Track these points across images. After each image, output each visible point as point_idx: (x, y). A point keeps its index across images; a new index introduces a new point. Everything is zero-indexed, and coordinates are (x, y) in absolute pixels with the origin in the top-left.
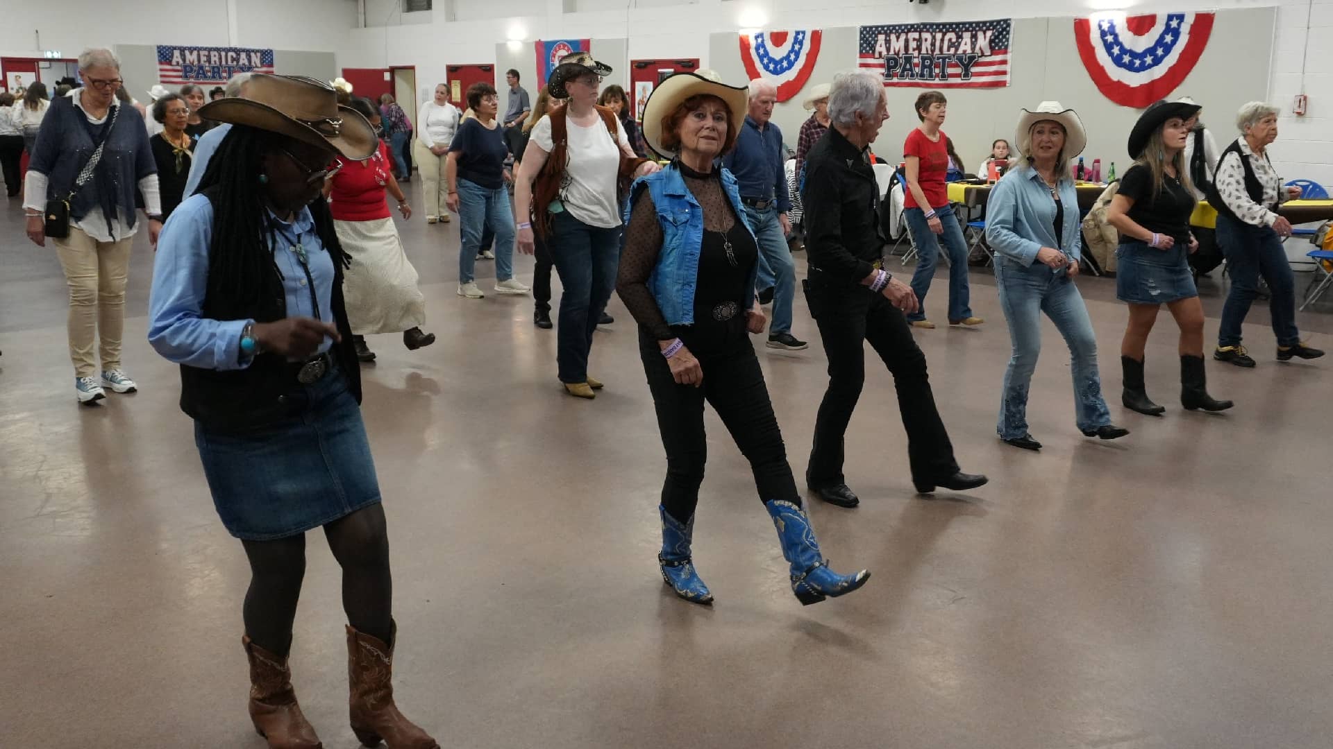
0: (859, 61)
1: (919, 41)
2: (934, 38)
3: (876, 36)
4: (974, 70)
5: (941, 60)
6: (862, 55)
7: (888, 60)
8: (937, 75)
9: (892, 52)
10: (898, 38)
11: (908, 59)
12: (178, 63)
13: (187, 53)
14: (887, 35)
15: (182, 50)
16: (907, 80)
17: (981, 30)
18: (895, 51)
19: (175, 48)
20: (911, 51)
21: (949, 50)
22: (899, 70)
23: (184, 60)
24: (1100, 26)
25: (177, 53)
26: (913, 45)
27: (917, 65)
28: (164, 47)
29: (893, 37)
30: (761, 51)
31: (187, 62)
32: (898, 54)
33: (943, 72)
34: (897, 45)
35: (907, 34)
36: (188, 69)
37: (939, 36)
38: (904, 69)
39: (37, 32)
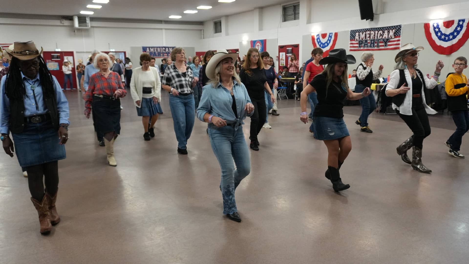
0: (350, 42)
1: (370, 34)
2: (375, 33)
3: (356, 33)
4: (389, 43)
5: (377, 41)
6: (351, 40)
7: (359, 41)
8: (376, 46)
9: (361, 39)
10: (363, 33)
11: (366, 41)
12: (148, 52)
13: (151, 49)
14: (359, 33)
15: (149, 48)
16: (366, 48)
17: (391, 29)
18: (362, 38)
19: (147, 47)
20: (367, 38)
21: (380, 37)
22: (363, 45)
23: (150, 51)
24: (433, 26)
25: (148, 49)
26: (368, 36)
27: (369, 43)
28: (144, 47)
29: (361, 33)
30: (319, 40)
31: (151, 51)
32: (363, 39)
33: (378, 44)
34: (362, 36)
35: (366, 32)
36: (151, 53)
37: (377, 32)
38: (365, 45)
39: (109, 44)
